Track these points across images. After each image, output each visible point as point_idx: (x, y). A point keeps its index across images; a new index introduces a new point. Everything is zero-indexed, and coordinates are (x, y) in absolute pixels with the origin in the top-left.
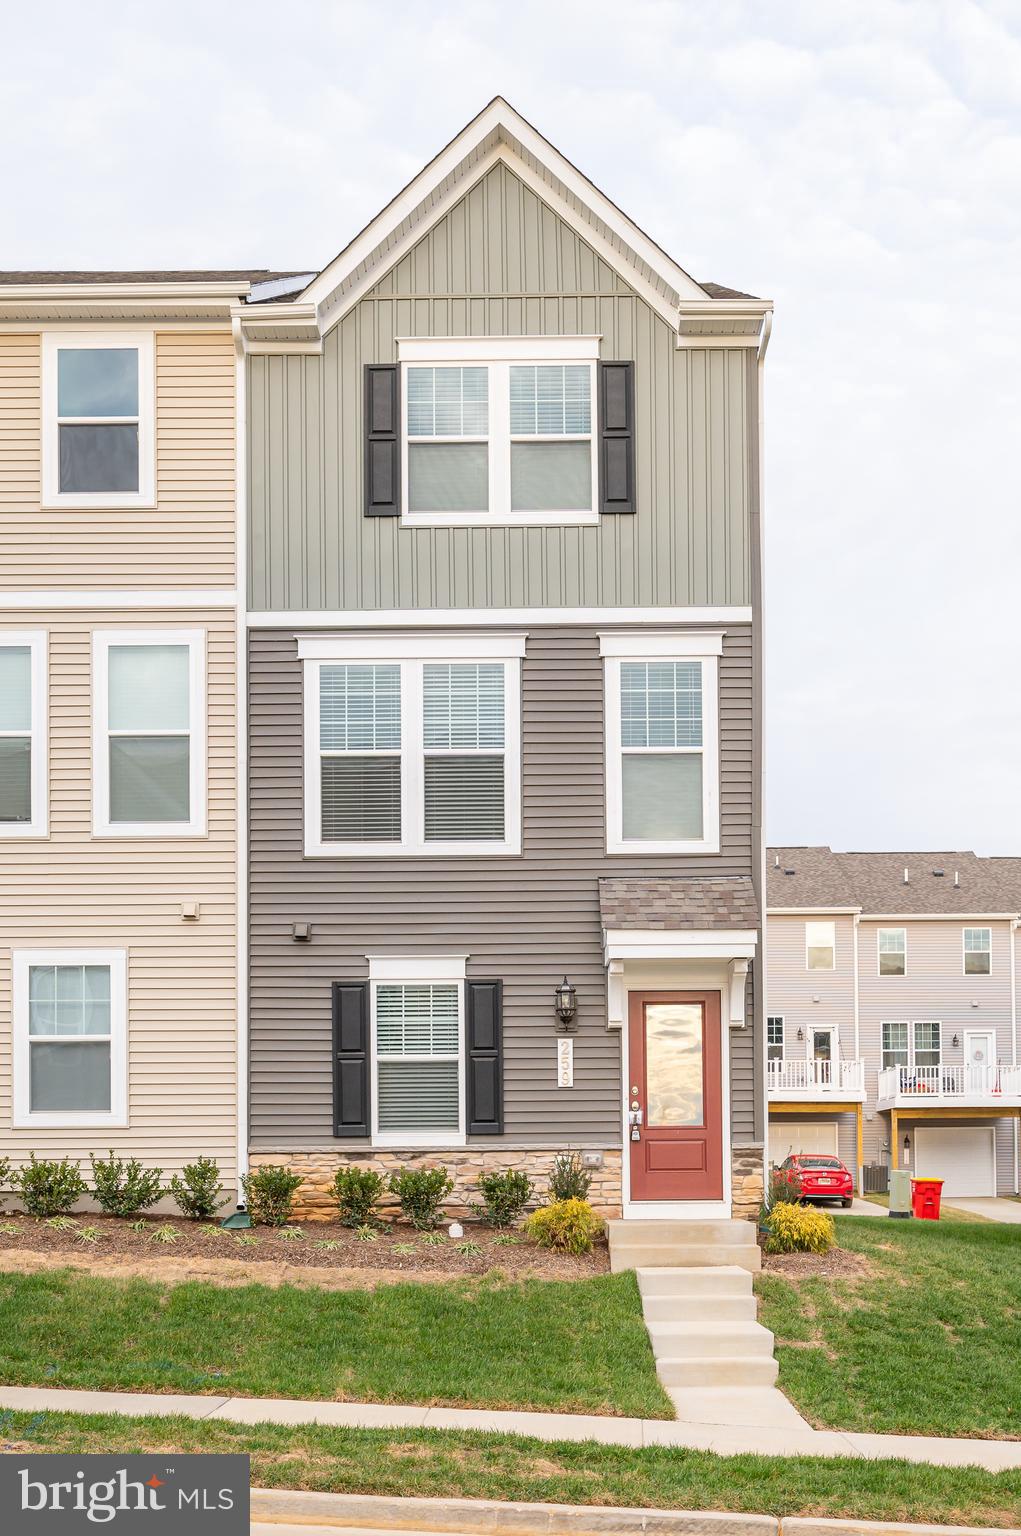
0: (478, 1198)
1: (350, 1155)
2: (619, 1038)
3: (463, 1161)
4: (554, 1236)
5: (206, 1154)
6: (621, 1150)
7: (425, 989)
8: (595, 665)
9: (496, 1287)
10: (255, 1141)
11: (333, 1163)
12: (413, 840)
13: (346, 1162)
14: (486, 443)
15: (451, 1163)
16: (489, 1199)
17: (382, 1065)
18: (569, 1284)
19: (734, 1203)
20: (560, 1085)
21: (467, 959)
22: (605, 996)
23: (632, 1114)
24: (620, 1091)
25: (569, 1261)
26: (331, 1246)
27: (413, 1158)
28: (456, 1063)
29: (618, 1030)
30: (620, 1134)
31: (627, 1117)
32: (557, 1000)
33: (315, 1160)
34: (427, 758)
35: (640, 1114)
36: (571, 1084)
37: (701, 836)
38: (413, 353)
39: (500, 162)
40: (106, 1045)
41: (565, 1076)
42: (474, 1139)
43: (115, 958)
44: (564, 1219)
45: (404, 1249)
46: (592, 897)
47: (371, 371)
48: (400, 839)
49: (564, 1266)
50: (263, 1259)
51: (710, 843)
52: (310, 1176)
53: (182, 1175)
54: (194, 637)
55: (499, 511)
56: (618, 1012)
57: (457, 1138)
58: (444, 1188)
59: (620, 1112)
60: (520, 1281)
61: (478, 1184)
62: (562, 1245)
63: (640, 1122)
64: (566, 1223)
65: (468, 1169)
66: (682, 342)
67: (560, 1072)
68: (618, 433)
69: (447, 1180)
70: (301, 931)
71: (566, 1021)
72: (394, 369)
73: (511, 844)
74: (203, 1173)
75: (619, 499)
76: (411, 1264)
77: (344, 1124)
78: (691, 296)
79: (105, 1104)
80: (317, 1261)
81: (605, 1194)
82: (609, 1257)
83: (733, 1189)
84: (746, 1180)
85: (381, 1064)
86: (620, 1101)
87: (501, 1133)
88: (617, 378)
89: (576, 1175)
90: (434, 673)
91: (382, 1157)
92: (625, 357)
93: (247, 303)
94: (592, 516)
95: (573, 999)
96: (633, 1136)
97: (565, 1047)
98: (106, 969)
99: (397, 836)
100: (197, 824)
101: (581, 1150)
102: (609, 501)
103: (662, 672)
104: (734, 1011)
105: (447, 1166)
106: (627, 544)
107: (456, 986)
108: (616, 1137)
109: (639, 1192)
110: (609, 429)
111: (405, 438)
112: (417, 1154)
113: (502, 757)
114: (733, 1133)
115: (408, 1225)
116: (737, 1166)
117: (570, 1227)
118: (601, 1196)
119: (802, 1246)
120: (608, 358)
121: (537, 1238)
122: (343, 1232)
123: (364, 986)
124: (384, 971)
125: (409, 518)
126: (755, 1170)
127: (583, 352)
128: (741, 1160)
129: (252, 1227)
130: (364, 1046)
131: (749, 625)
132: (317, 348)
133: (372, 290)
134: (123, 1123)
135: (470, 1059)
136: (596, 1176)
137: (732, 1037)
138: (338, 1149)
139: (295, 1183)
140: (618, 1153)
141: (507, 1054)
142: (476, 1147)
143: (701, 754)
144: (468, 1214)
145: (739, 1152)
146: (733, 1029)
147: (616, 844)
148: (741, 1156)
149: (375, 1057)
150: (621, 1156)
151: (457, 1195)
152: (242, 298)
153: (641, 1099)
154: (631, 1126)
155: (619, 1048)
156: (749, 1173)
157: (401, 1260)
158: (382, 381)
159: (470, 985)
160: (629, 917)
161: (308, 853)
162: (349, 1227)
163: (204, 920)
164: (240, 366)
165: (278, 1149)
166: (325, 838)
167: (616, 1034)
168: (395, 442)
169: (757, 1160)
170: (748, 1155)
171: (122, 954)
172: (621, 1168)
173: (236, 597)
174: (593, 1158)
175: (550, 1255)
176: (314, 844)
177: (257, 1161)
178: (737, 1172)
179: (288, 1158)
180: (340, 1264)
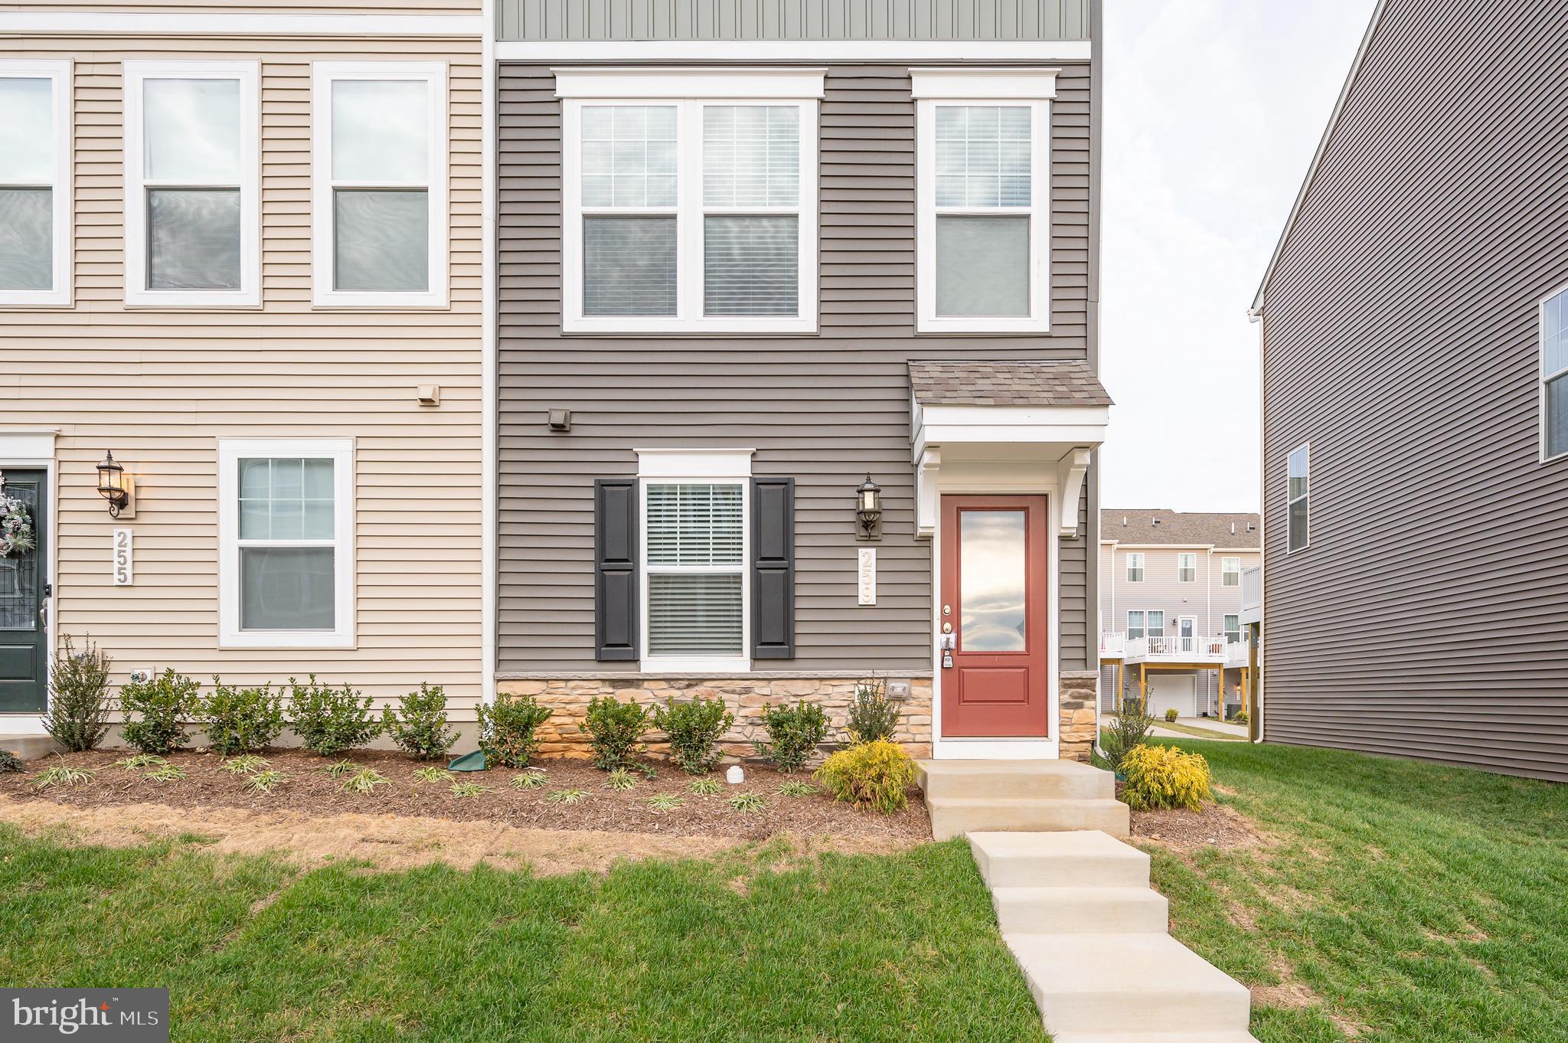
0: (763, 734)
1: (615, 683)
2: (930, 548)
3: (747, 690)
4: (857, 789)
5: (433, 680)
6: (931, 679)
7: (706, 490)
8: (905, 109)
9: (780, 868)
10: (504, 666)
11: (595, 692)
12: (691, 315)
13: (611, 690)
15: (733, 692)
16: (776, 736)
17: (654, 578)
18: (879, 858)
19: (1062, 741)
20: (861, 602)
21: (754, 455)
22: (913, 499)
23: (944, 637)
24: (930, 609)
25: (878, 822)
26: (570, 799)
27: (688, 686)
28: (738, 577)
29: (928, 539)
30: (930, 659)
31: (939, 640)
32: (858, 504)
33: (573, 688)
34: (708, 217)
35: (953, 637)
36: (873, 601)
37: (1028, 314)
40: (330, 552)
41: (867, 593)
42: (760, 664)
43: (339, 449)
44: (871, 766)
45: (665, 802)
46: (901, 382)
48: (675, 314)
49: (870, 831)
50: (478, 816)
51: (1038, 321)
52: (568, 707)
53: (396, 705)
54: (433, 71)
56: (929, 517)
57: (740, 664)
58: (722, 723)
59: (930, 634)
60: (813, 856)
61: (762, 718)
62: (869, 800)
63: (953, 646)
64: (873, 772)
65: (752, 700)
67: (861, 586)
69: (725, 713)
70: (558, 418)
71: (868, 525)
73: (806, 320)
74: (429, 702)
76: (673, 824)
77: (608, 645)
79: (327, 622)
80: (548, 820)
81: (913, 730)
82: (928, 815)
83: (1060, 725)
84: (1076, 715)
85: (651, 576)
86: (930, 622)
87: (792, 659)
89: (881, 708)
90: (714, 117)
91: (652, 685)
95: (878, 500)
96: (945, 662)
97: (867, 558)
98: (329, 463)
99: (671, 310)
100: (436, 294)
101: (885, 678)
103: (982, 119)
104: (1065, 518)
105: (725, 696)
107: (741, 486)
108: (925, 663)
109: (951, 728)
112: (693, 682)
113: (795, 216)
114: (1061, 660)
115: (676, 767)
116: (1066, 698)
117: (880, 777)
118: (908, 731)
119: (1175, 802)
121: (835, 791)
122: (594, 777)
123: (632, 485)
124: (656, 467)
126: (1087, 703)
128: (1071, 691)
129: (485, 769)
130: (632, 556)
131: (1087, 64)
134: (350, 643)
135: (755, 571)
136: (904, 709)
137: (1061, 548)
138: (600, 675)
139: (544, 716)
140: (927, 683)
141: (799, 566)
142: (761, 674)
143: (1029, 216)
144: (751, 752)
145: (1068, 682)
146: (1063, 539)
147: (928, 321)
148: (1070, 686)
149: (645, 568)
150: (931, 686)
151: (739, 729)
153: (954, 618)
154: (943, 651)
155: (930, 560)
156: (1080, 706)
157: (658, 819)
159: (757, 484)
160: (948, 394)
161: (568, 328)
162: (605, 769)
163: (445, 406)
165: (530, 675)
166: (587, 311)
167: (927, 544)
169: (1089, 691)
170: (1079, 686)
171: (348, 445)
172: (931, 699)
173: (483, 25)
174: (899, 687)
175: (851, 814)
176: (574, 319)
177: (504, 688)
178: (1066, 705)
179: (542, 686)
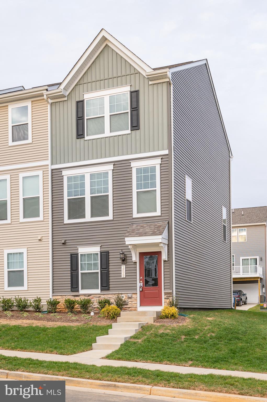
2: (136, 264)
3: (100, 297)
7: (91, 254)
8: (130, 170)
10: (54, 293)
12: (88, 218)
13: (74, 297)
14: (104, 116)
15: (97, 297)
17: (82, 273)
20: (122, 277)
21: (101, 246)
23: (140, 284)
24: (137, 278)
27: (88, 296)
28: (98, 272)
29: (136, 263)
30: (136, 289)
32: (120, 256)
34: (91, 197)
35: (142, 284)
36: (125, 277)
37: (156, 212)
38: (87, 97)
39: (107, 45)
40: (23, 271)
41: (123, 275)
42: (102, 291)
43: (24, 250)
45: (74, 318)
47: (78, 102)
48: (85, 218)
51: (158, 213)
53: (32, 301)
54: (40, 173)
55: (107, 133)
57: (98, 291)
58: (90, 303)
59: (136, 283)
63: (142, 286)
66: (150, 83)
67: (122, 274)
68: (135, 109)
70: (63, 242)
71: (124, 260)
72: (83, 101)
73: (110, 217)
74: (38, 301)
75: (135, 126)
76: (73, 321)
77: (73, 288)
78: (149, 71)
79: (22, 285)
81: (133, 305)
83: (164, 303)
84: (168, 300)
87: (109, 290)
88: (135, 95)
90: (92, 176)
91: (81, 296)
92: (137, 89)
93: (48, 91)
94: (129, 131)
95: (124, 255)
96: (140, 290)
97: (123, 267)
98: (22, 253)
100: (41, 218)
101: (127, 293)
102: (133, 127)
103: (146, 170)
104: (163, 256)
105: (95, 298)
106: (138, 137)
107: (98, 253)
109: (142, 303)
110: (133, 108)
111: (86, 118)
113: (108, 195)
114: (165, 289)
116: (165, 297)
118: (132, 305)
120: (133, 90)
123: (77, 254)
124: (82, 250)
125: (86, 138)
126: (170, 298)
127: (127, 89)
128: (166, 295)
129: (47, 313)
130: (77, 269)
131: (167, 155)
132: (66, 99)
133: (78, 82)
134: (26, 289)
135: (101, 271)
136: (130, 300)
137: (164, 263)
138: (71, 294)
139: (59, 303)
140: (136, 294)
141: (110, 270)
142: (102, 293)
143: (156, 190)
145: (165, 293)
147: (135, 215)
148: (166, 294)
149: (80, 272)
152: (47, 90)
153: (143, 280)
154: (140, 287)
155: (136, 267)
158: (80, 105)
159: (101, 253)
161: (65, 223)
163: (43, 240)
164: (49, 106)
165: (59, 295)
166: (69, 219)
168: (83, 119)
169: (170, 295)
170: (168, 294)
171: (26, 249)
172: (137, 298)
173: (48, 162)
174: (129, 295)
176: (66, 220)
177: (53, 297)
178: (165, 298)
179: (61, 297)
180: (58, 321)
